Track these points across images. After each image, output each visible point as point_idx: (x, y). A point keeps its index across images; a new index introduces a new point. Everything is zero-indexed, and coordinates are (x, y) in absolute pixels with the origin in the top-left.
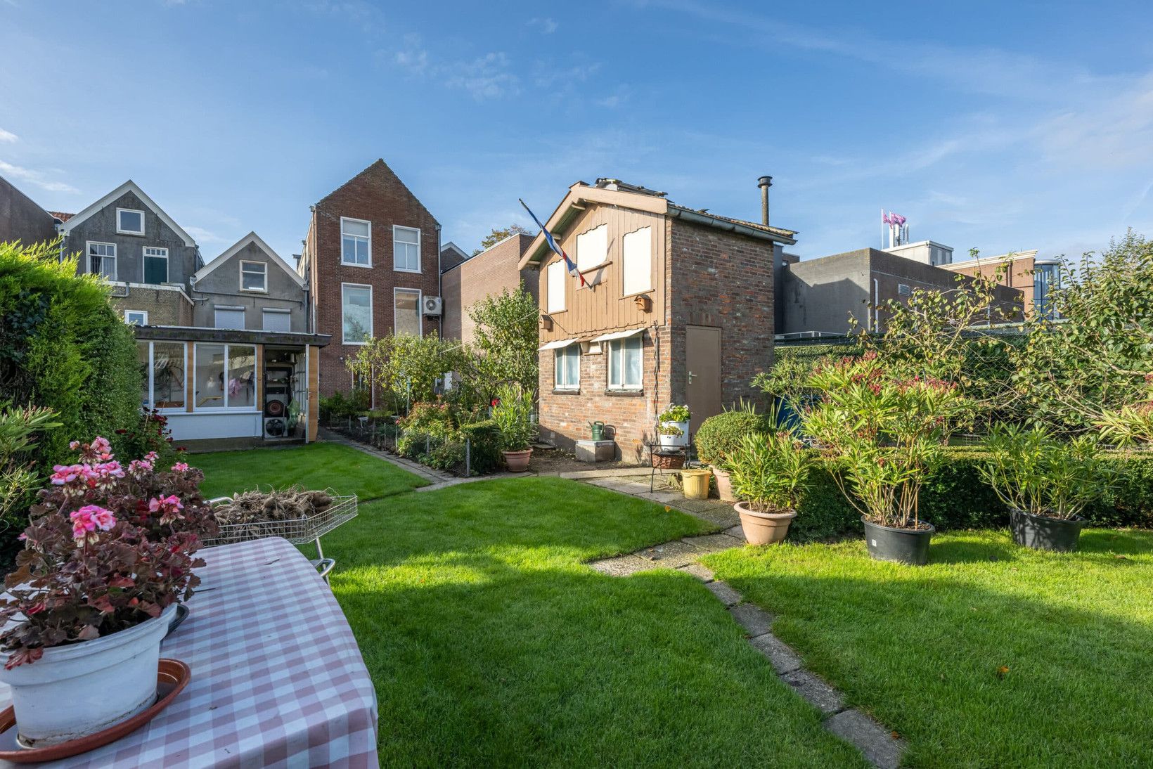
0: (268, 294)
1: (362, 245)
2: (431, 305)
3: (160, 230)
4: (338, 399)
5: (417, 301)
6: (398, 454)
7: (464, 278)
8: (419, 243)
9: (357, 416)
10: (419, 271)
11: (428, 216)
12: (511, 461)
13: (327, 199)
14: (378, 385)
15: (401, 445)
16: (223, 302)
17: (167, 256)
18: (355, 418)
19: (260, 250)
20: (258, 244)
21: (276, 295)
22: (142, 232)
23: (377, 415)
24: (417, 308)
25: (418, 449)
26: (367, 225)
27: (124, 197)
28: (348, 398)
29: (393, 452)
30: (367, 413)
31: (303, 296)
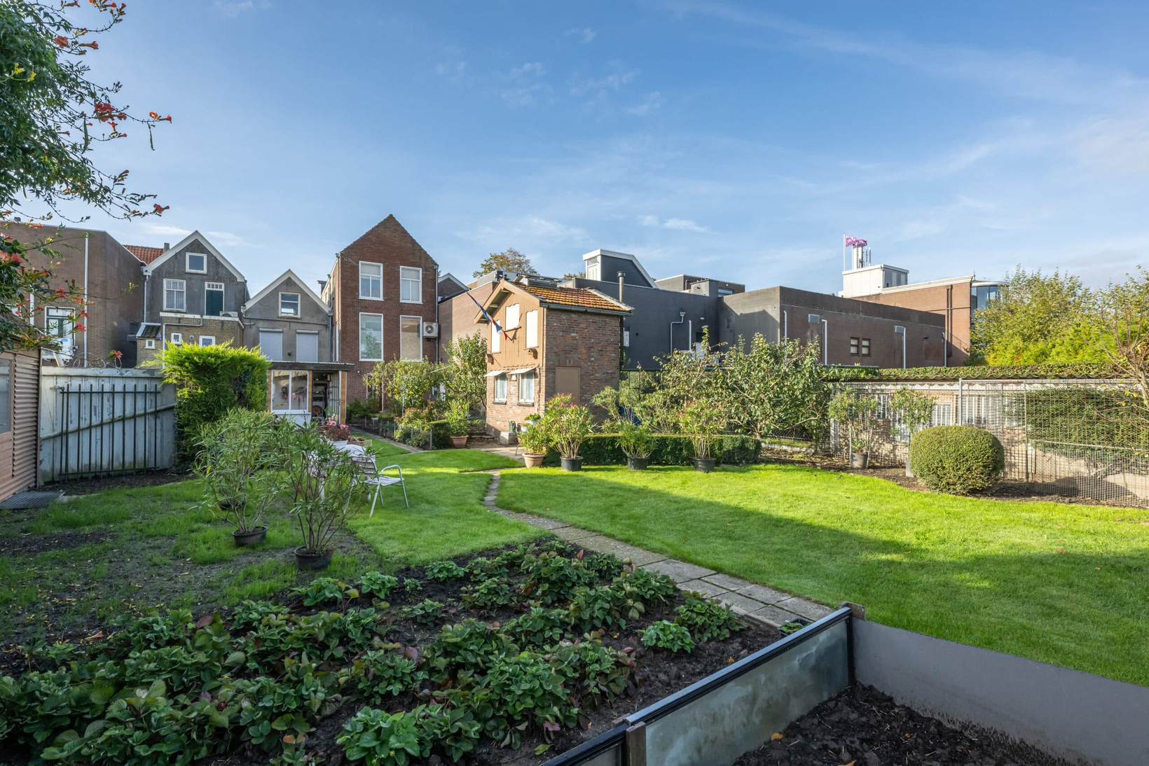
0: (300, 319)
1: (376, 282)
2: (430, 329)
3: (219, 269)
4: (357, 405)
5: (419, 326)
6: (395, 440)
7: (454, 309)
8: (421, 280)
9: (370, 417)
10: (420, 302)
11: (428, 258)
12: (455, 442)
13: (349, 247)
14: (385, 395)
15: (397, 434)
16: (266, 326)
17: (223, 289)
18: (369, 418)
19: (295, 284)
20: (293, 279)
21: (307, 319)
22: (205, 271)
23: (384, 416)
24: (418, 331)
25: (407, 436)
26: (379, 266)
27: (192, 244)
28: (364, 403)
29: (393, 439)
30: (378, 415)
31: (328, 320)
